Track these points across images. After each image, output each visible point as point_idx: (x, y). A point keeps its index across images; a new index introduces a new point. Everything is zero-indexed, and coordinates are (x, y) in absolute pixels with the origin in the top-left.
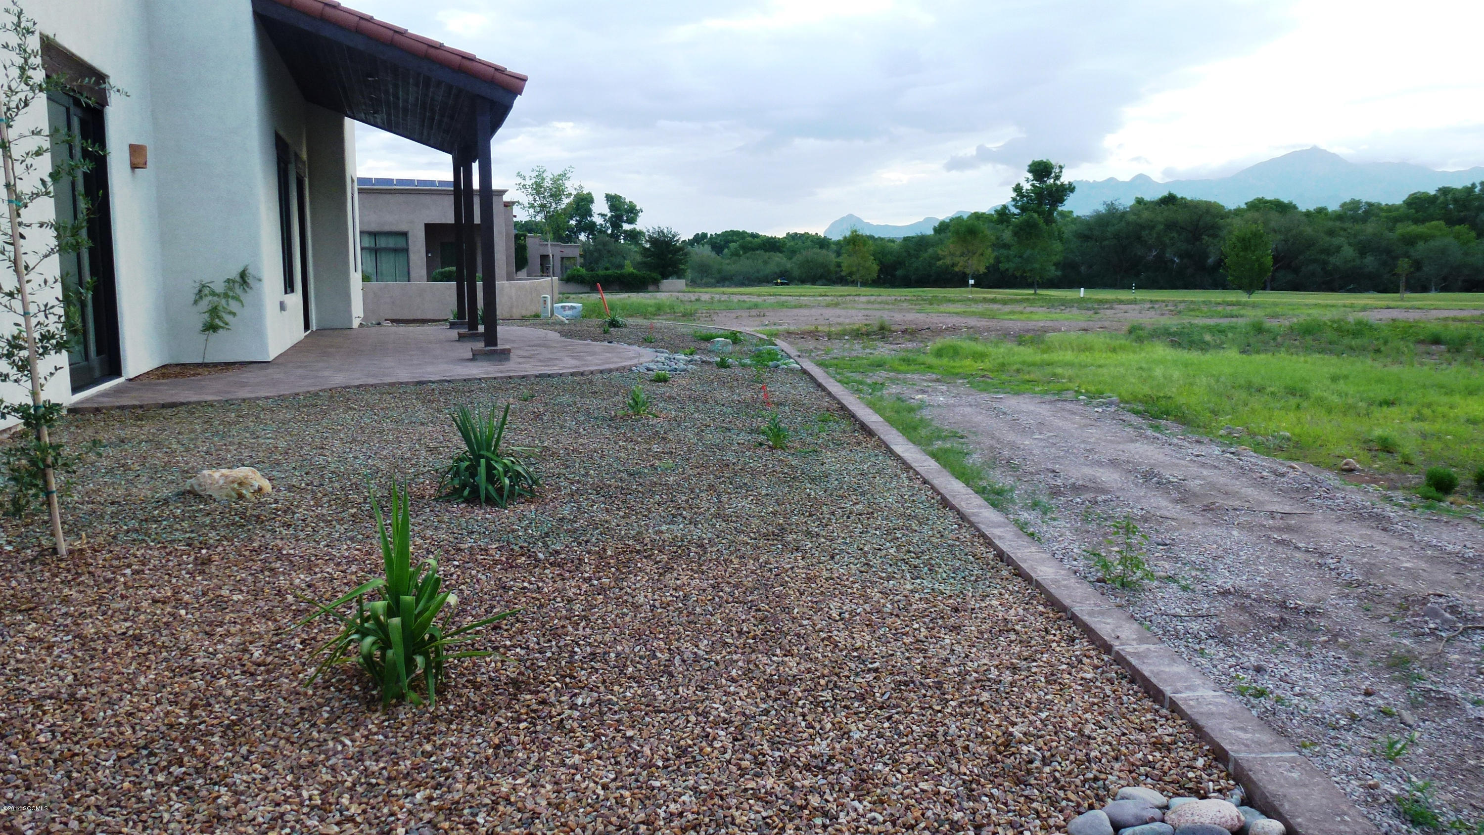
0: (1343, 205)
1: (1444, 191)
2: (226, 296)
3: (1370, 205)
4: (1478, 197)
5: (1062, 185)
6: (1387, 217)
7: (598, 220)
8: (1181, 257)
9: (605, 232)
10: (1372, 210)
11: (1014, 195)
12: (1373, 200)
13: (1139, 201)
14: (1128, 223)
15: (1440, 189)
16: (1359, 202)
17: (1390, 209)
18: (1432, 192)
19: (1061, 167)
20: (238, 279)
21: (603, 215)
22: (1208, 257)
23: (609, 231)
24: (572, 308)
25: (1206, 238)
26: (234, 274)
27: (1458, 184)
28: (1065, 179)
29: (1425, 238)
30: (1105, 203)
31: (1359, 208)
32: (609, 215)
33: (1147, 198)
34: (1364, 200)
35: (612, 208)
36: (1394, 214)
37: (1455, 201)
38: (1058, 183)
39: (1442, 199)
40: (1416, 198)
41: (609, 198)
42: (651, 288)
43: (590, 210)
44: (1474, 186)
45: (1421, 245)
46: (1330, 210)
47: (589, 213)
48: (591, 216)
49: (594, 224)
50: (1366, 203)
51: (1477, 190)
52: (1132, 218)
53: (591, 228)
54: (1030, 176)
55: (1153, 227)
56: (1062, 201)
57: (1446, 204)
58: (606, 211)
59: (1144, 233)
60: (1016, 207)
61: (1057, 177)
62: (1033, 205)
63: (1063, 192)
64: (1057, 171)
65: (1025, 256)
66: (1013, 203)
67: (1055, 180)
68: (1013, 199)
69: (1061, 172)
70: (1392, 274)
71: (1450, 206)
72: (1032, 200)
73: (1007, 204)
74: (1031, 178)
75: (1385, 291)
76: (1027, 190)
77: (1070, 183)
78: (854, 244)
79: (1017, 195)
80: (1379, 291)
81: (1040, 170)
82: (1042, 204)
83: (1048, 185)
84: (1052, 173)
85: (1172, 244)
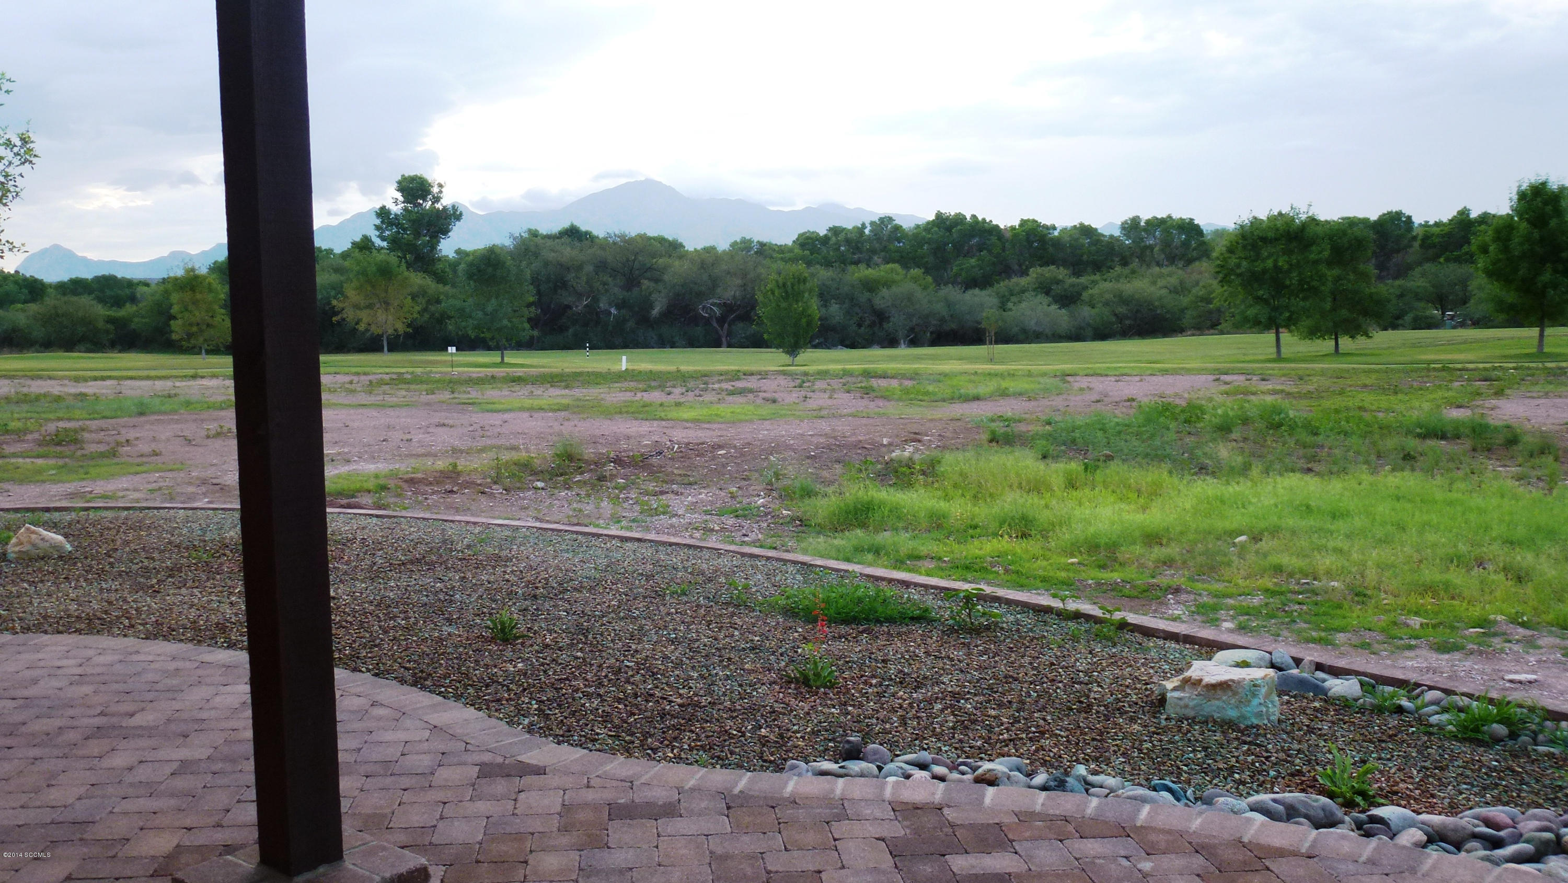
0: (734, 244)
1: (835, 231)
3: (762, 245)
4: (868, 239)
5: (445, 209)
6: (780, 258)
8: (618, 307)
10: (764, 250)
11: (378, 222)
12: (765, 239)
13: (534, 234)
14: (546, 264)
15: (830, 229)
16: (750, 241)
17: (782, 249)
18: (822, 232)
19: (440, 186)
22: (651, 307)
25: (646, 282)
27: (849, 224)
28: (446, 201)
29: (888, 284)
30: (511, 235)
31: (752, 248)
33: (544, 230)
36: (787, 254)
37: (848, 241)
38: (439, 206)
39: (834, 239)
40: (808, 238)
44: (864, 225)
45: (884, 292)
46: (719, 249)
50: (758, 242)
51: (867, 231)
54: (399, 195)
55: (580, 268)
56: (445, 231)
57: (838, 244)
59: (570, 276)
60: (383, 239)
61: (437, 199)
62: (408, 236)
63: (445, 219)
64: (435, 190)
65: (489, 309)
66: (378, 233)
67: (433, 203)
68: (378, 228)
69: (441, 192)
70: (860, 326)
71: (842, 248)
72: (405, 230)
73: (368, 234)
74: (401, 199)
75: (853, 346)
76: (396, 215)
77: (453, 207)
78: (193, 289)
79: (382, 222)
80: (847, 346)
81: (412, 189)
82: (417, 235)
83: (424, 209)
84: (429, 193)
85: (607, 291)
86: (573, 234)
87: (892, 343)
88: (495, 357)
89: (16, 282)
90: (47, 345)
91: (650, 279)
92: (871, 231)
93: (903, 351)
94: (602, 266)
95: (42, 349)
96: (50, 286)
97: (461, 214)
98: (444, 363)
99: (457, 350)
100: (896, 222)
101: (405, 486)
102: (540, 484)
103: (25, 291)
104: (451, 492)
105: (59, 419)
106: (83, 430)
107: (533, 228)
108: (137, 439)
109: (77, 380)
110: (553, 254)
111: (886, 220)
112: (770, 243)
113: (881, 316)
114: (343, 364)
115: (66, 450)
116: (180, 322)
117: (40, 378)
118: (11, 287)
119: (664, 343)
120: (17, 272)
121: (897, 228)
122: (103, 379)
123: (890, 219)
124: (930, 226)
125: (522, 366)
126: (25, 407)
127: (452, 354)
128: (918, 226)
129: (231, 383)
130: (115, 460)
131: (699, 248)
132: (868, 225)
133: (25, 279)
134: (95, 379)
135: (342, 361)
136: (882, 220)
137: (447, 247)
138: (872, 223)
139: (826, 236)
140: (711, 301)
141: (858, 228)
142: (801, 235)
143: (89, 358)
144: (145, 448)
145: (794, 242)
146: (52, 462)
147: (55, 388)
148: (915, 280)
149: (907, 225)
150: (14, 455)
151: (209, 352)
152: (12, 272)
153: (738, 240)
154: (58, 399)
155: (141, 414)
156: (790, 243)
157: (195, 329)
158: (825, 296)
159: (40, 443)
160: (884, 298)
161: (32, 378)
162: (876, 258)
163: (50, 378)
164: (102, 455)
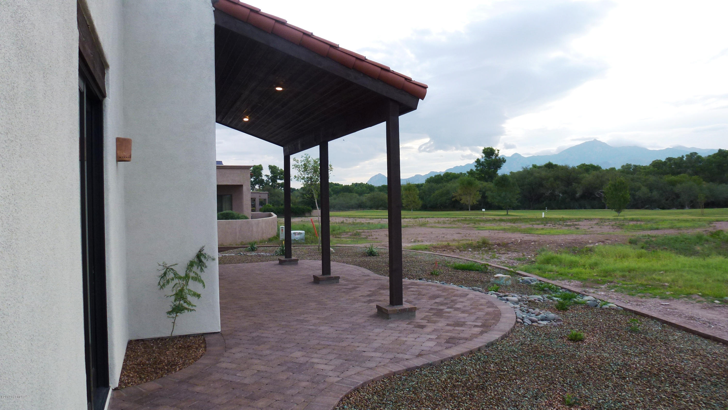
0: (623, 167)
1: (669, 159)
2: (187, 277)
3: (635, 166)
4: (685, 162)
5: (500, 158)
6: (644, 172)
7: (265, 178)
8: (563, 193)
9: (269, 184)
10: (637, 169)
11: (476, 164)
12: (637, 164)
13: (534, 166)
14: (535, 177)
15: (667, 159)
16: (630, 165)
17: (645, 168)
18: (664, 160)
19: (498, 150)
20: (196, 260)
21: (267, 176)
22: (576, 193)
23: (271, 184)
24: (300, 234)
25: (574, 183)
26: (192, 255)
27: (676, 156)
28: (500, 156)
29: (680, 182)
30: (523, 167)
31: (631, 168)
32: (270, 176)
33: (538, 165)
34: (633, 164)
35: (272, 172)
36: (647, 170)
37: (675, 164)
38: (497, 158)
39: (669, 163)
40: (656, 163)
41: (271, 167)
42: (307, 215)
43: (261, 173)
44: (683, 157)
45: (679, 186)
46: (617, 169)
47: (261, 175)
48: (261, 176)
49: (263, 180)
51: (684, 159)
52: (537, 175)
53: (261, 182)
55: (548, 179)
56: (500, 167)
57: (671, 165)
58: (269, 173)
59: (544, 182)
60: (477, 170)
61: (497, 155)
62: (486, 169)
63: (500, 162)
64: (496, 152)
65: (502, 195)
66: (476, 168)
67: (495, 157)
68: (476, 166)
69: (498, 153)
70: (667, 200)
71: (673, 166)
72: (485, 167)
73: (472, 169)
74: (484, 156)
75: (663, 208)
76: (482, 162)
77: (503, 158)
78: (409, 190)
79: (477, 164)
80: (661, 209)
81: (488, 152)
82: (490, 168)
83: (492, 159)
84: (494, 153)
85: (558, 187)
86: (550, 166)
87: (682, 207)
88: (503, 213)
89: (366, 187)
90: (371, 208)
91: (576, 183)
92: (686, 159)
93: (687, 210)
94: (557, 178)
95: (370, 209)
96: (376, 188)
97: (505, 160)
98: (481, 214)
99: (485, 210)
100: (699, 154)
101: (433, 248)
102: (470, 250)
103: (368, 189)
104: (444, 250)
105: (359, 229)
106: (363, 232)
107: (534, 164)
108: (374, 235)
109: (371, 219)
110: (538, 174)
111: (693, 154)
112: (640, 166)
113: (678, 196)
114: (454, 214)
115: (356, 237)
116: (405, 200)
117: (362, 218)
118: (365, 188)
119: (581, 207)
120: (367, 183)
121: (699, 157)
122: (378, 218)
123: (696, 153)
124: (715, 156)
125: (514, 216)
126: (353, 226)
127: (484, 211)
128: (709, 156)
129: (387, 220)
130: (366, 240)
131: (608, 168)
132: (685, 156)
133: (369, 186)
134: (376, 218)
135: (454, 213)
136: (691, 154)
137: (500, 172)
138: (687, 156)
139: (665, 162)
140: (601, 190)
141: (680, 158)
142: (653, 162)
143: (383, 212)
144: (374, 237)
145: (650, 165)
146: (350, 239)
147: (363, 221)
148: (694, 181)
149: (704, 155)
150: (343, 238)
151: (414, 210)
152: (365, 183)
153: (625, 165)
154: (363, 224)
155: (381, 228)
156: (648, 165)
157: (409, 203)
158: (651, 188)
159: (351, 235)
160: (678, 188)
161: (359, 218)
162: (688, 170)
163: (364, 218)
164: (364, 238)
